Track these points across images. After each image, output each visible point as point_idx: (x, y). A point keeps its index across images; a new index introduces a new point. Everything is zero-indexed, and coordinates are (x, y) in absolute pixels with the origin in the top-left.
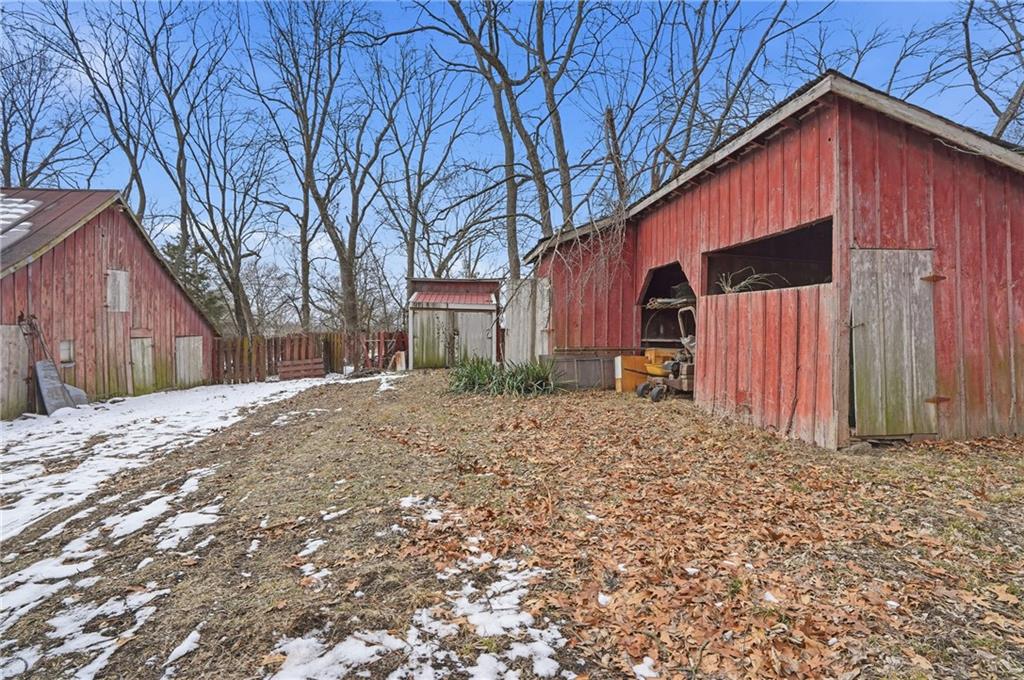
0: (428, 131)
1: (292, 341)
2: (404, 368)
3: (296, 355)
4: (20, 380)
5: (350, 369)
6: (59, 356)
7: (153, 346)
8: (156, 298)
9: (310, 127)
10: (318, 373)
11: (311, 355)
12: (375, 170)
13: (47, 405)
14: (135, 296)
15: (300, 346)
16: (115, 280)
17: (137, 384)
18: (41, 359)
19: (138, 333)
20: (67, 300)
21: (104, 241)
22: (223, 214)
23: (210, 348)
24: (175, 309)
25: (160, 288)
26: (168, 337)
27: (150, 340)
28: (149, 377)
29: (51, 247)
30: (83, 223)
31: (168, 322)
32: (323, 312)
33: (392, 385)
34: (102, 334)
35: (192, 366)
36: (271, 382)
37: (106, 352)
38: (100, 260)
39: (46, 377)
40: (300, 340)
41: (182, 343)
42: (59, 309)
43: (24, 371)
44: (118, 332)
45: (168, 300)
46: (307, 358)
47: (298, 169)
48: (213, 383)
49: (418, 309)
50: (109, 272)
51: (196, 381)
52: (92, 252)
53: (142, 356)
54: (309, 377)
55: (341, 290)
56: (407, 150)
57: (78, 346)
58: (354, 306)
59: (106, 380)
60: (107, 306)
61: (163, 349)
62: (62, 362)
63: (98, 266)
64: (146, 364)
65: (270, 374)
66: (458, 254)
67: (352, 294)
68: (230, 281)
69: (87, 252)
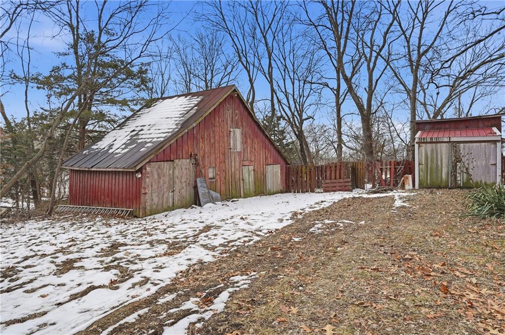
0: (426, 13)
1: (331, 168)
2: (411, 187)
3: (333, 177)
4: (191, 187)
5: (369, 186)
6: (208, 176)
7: (254, 170)
8: (255, 143)
9: (340, 30)
10: (346, 188)
11: (342, 177)
12: (384, 53)
13: (201, 201)
14: (244, 142)
15: (336, 170)
16: (234, 134)
17: (246, 191)
18: (200, 177)
19: (246, 163)
20: (212, 146)
21: (229, 113)
22: (293, 96)
23: (284, 171)
24: (265, 149)
25: (257, 137)
26: (262, 165)
27: (252, 167)
28: (252, 187)
29: (203, 118)
30: (218, 104)
31: (262, 157)
32: (351, 150)
33: (404, 202)
34: (228, 163)
35: (274, 182)
36: (319, 193)
37: (230, 174)
38: (227, 124)
39: (201, 187)
40: (336, 167)
41: (269, 168)
42: (208, 151)
43: (192, 183)
44: (236, 162)
45: (261, 144)
46: (340, 178)
47: (333, 59)
48: (286, 192)
49: (423, 143)
50: (232, 130)
51: (277, 191)
52: (223, 119)
53: (248, 175)
54: (341, 190)
55: (362, 134)
56: (408, 33)
57: (217, 170)
58: (371, 144)
59: (231, 189)
60: (230, 149)
61: (259, 172)
62: (210, 179)
63: (226, 126)
64: (250, 180)
65: (319, 188)
66: (449, 103)
67: (370, 137)
68: (297, 133)
69: (220, 120)
